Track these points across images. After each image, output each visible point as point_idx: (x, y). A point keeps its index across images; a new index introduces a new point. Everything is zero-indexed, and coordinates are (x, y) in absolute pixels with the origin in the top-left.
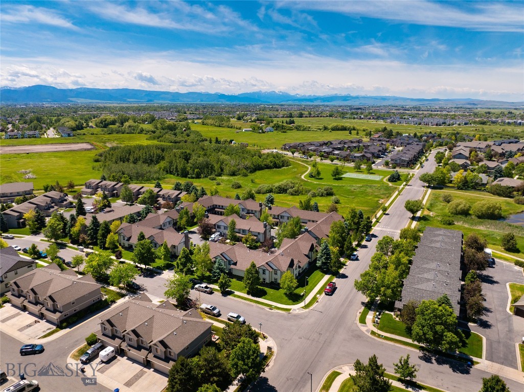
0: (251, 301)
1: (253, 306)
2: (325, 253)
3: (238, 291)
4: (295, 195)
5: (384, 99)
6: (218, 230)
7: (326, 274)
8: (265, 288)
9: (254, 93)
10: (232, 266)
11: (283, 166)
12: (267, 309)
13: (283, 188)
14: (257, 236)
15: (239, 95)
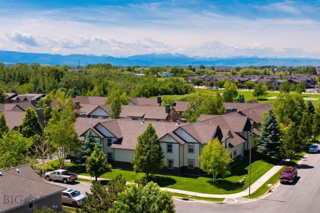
5: (295, 60)
9: (146, 56)
15: (129, 57)
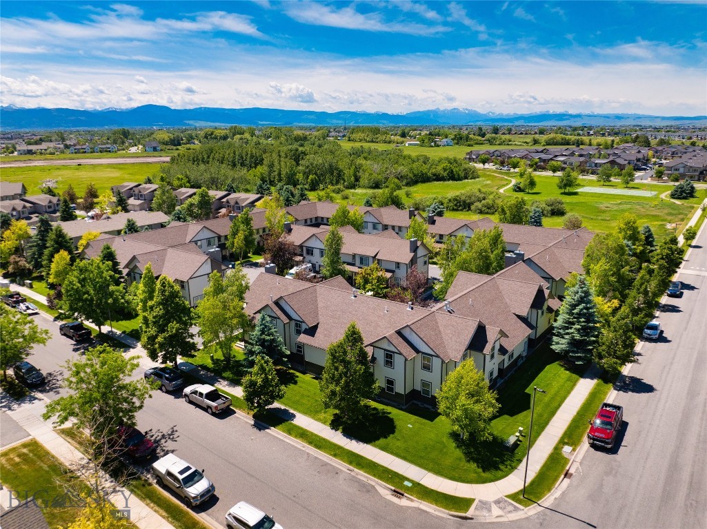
0: (337, 451)
1: (337, 472)
2: (580, 315)
3: (308, 412)
6: (308, 258)
7: (582, 376)
8: (389, 409)
10: (303, 338)
11: (466, 178)
12: (384, 490)
13: (464, 202)
14: (392, 272)
15: (408, 114)
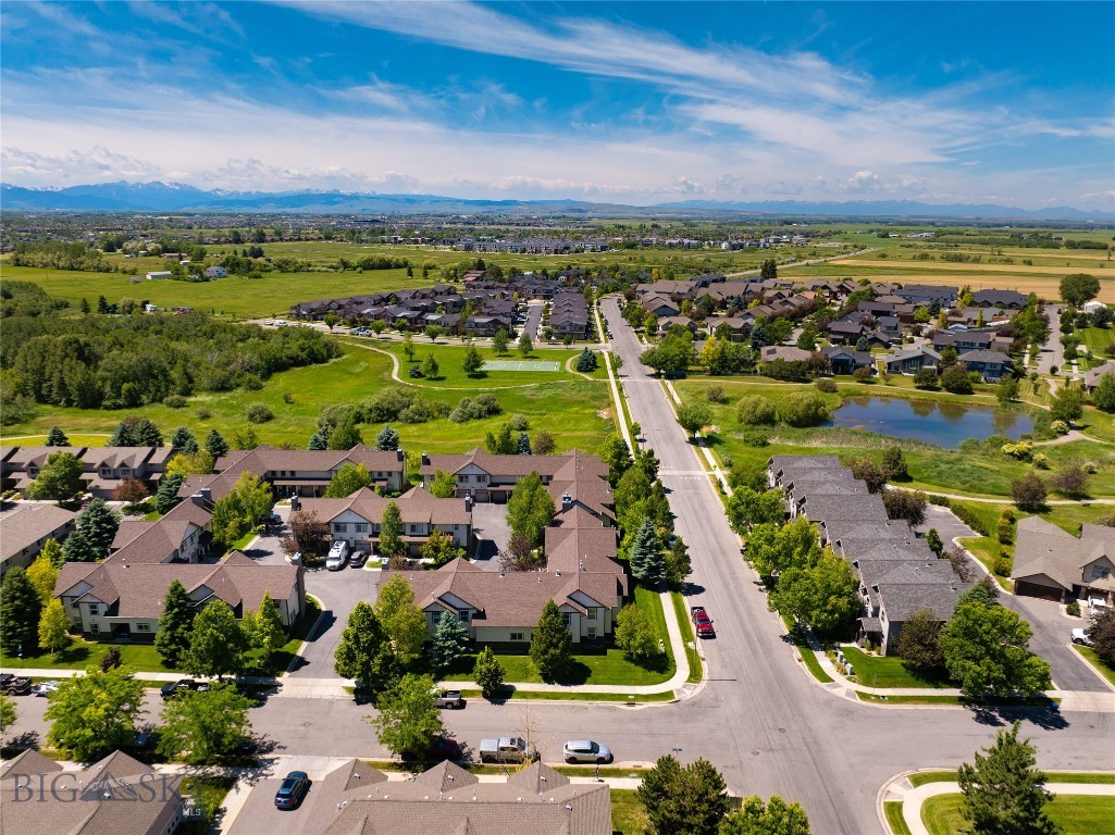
0: (570, 696)
1: (584, 708)
2: (651, 547)
3: (521, 680)
4: (420, 422)
5: (410, 200)
6: (337, 535)
7: (661, 591)
10: (476, 623)
11: (330, 357)
13: (388, 410)
14: (452, 534)
